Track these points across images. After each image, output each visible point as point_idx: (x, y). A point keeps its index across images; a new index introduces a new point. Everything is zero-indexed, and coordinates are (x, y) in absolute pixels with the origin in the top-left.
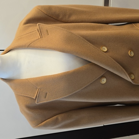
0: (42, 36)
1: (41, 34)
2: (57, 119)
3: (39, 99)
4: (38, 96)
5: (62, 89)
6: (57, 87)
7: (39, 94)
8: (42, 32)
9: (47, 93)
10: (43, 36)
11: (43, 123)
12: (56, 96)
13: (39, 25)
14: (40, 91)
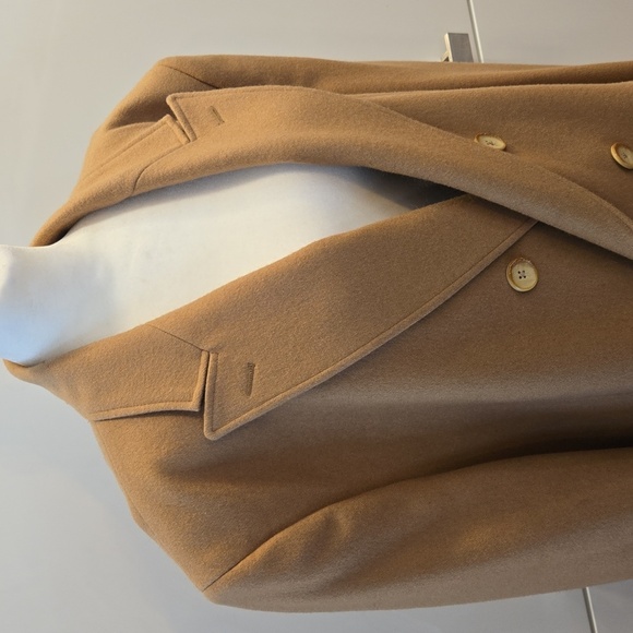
0: (193, 133)
1: (191, 129)
2: (329, 524)
3: (216, 407)
4: (213, 392)
5: (322, 327)
6: (296, 322)
7: (214, 377)
8: (190, 121)
9: (251, 367)
10: (197, 134)
11: (259, 552)
12: (301, 370)
13: (174, 99)
14: (216, 360)
